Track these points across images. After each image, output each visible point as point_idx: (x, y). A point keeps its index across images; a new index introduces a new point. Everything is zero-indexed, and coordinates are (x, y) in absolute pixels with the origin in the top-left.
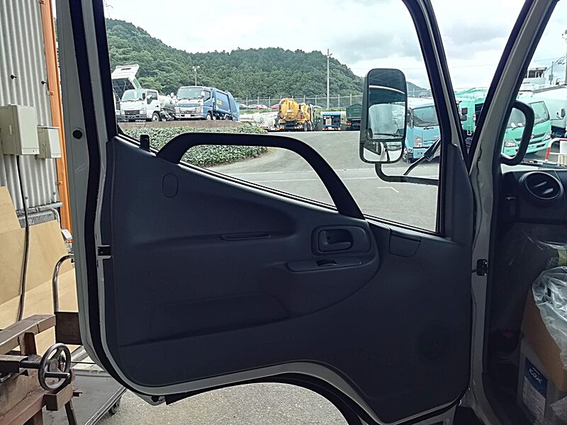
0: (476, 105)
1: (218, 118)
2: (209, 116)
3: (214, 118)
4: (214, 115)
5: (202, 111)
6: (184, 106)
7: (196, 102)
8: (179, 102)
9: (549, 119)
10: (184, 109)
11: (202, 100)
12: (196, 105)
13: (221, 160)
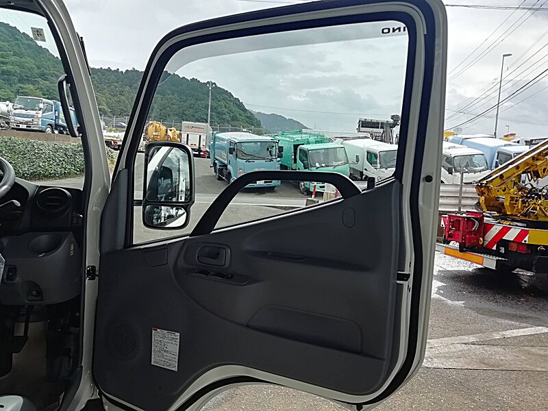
0: (294, 145)
1: (61, 132)
2: (49, 130)
3: (56, 132)
4: (57, 129)
5: (40, 123)
6: (19, 115)
7: (33, 113)
8: (15, 111)
9: (347, 162)
10: (21, 119)
11: (41, 112)
12: (33, 116)
13: (50, 174)
